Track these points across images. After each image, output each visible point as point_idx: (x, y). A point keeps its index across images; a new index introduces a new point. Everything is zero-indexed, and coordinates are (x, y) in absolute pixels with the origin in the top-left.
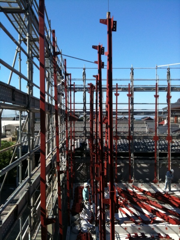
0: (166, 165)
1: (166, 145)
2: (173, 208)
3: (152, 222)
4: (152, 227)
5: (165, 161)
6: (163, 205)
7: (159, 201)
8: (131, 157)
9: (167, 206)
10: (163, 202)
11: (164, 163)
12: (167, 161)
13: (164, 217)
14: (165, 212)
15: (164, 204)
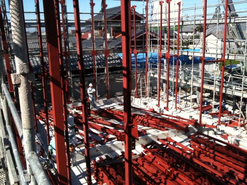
0: (104, 81)
1: (101, 60)
2: (119, 123)
3: (106, 140)
4: (109, 146)
5: (103, 77)
6: (109, 121)
7: (104, 118)
8: (69, 76)
9: (113, 121)
10: (108, 118)
11: (102, 78)
12: (105, 77)
13: (116, 133)
14: (113, 128)
15: (109, 119)
